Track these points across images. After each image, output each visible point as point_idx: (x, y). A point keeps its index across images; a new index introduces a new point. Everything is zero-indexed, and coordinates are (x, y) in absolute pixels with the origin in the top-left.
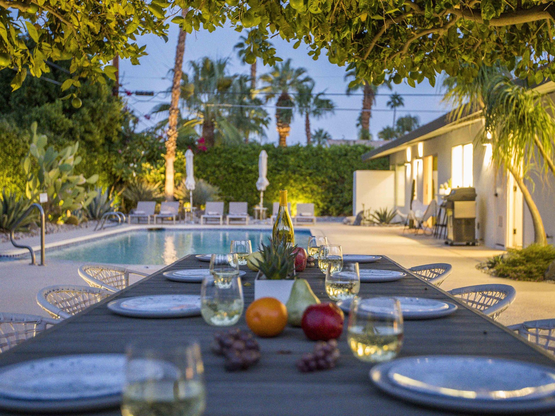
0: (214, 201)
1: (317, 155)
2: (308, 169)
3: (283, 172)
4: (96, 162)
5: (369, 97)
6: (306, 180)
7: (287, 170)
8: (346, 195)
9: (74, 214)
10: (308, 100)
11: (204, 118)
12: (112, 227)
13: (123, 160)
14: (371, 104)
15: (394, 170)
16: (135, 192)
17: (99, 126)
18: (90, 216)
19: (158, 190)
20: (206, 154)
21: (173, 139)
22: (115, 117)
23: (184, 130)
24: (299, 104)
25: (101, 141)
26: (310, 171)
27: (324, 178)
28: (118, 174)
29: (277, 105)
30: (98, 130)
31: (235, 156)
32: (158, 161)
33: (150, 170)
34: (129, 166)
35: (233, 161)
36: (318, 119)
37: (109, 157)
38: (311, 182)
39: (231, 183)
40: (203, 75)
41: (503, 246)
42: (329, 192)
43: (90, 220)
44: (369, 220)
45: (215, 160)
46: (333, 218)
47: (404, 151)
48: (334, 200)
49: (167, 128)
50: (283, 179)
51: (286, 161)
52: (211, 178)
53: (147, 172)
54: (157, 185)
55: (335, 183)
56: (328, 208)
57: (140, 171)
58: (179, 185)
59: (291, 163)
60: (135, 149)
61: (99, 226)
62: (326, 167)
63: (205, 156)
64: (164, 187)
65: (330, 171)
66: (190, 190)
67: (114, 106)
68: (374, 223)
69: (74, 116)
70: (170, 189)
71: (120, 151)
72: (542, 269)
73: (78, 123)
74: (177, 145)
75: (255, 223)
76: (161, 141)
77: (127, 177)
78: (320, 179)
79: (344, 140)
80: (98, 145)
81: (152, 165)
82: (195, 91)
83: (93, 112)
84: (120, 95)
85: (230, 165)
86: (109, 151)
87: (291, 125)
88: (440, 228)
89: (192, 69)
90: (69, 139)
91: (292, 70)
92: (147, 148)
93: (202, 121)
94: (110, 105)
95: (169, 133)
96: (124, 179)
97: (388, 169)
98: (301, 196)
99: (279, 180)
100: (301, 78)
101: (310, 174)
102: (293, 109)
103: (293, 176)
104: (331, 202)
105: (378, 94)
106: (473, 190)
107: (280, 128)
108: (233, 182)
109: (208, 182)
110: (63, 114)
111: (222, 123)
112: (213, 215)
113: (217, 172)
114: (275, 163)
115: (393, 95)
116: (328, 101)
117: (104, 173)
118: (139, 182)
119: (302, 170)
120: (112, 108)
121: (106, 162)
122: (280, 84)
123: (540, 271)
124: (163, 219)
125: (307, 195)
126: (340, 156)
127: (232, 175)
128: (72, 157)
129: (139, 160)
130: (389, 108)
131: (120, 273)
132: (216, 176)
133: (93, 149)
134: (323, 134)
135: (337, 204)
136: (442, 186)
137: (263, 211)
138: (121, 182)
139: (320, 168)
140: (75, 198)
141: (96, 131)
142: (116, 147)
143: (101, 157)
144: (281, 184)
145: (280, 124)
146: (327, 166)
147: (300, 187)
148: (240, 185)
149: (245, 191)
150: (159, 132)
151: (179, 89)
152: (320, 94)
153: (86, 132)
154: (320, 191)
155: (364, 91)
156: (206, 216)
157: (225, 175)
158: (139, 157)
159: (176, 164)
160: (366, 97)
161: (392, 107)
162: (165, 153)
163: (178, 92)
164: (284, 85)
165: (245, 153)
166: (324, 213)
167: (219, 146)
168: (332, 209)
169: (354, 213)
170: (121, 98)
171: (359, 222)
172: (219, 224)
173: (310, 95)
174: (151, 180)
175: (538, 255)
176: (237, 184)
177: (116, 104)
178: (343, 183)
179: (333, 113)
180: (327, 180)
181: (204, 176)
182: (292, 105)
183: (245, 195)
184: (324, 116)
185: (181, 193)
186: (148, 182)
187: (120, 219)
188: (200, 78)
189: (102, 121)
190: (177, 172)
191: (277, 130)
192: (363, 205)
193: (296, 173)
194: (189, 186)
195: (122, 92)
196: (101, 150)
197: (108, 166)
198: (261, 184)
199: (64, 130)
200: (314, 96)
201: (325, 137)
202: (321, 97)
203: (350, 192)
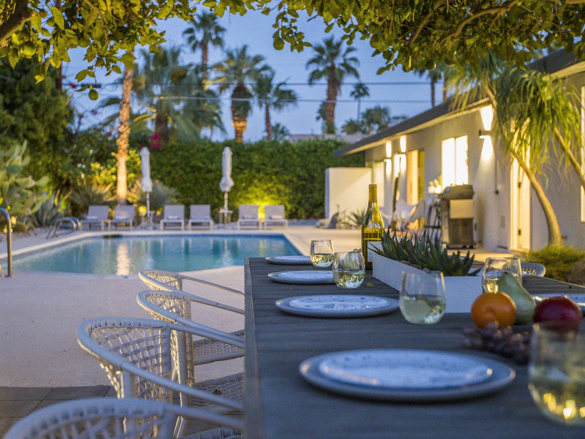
0: (173, 203)
1: (284, 151)
2: (273, 167)
3: (246, 171)
4: (40, 163)
5: (334, 87)
6: (271, 180)
7: (251, 169)
8: (316, 195)
9: (20, 220)
10: (268, 91)
11: (157, 112)
12: (66, 234)
13: (69, 160)
14: (336, 94)
15: (371, 167)
16: (84, 195)
17: (43, 122)
18: (36, 223)
19: (109, 193)
20: (161, 152)
21: (125, 136)
22: (61, 112)
23: (136, 125)
24: (258, 95)
25: (45, 140)
26: (276, 170)
27: (292, 177)
28: (65, 176)
29: (233, 96)
30: (42, 126)
31: (193, 155)
32: (108, 160)
33: (100, 171)
34: (76, 166)
35: (191, 159)
36: (279, 112)
37: (54, 157)
38: (277, 181)
39: (188, 184)
40: (155, 64)
41: (506, 248)
42: (297, 193)
43: (36, 227)
44: (344, 223)
45: (170, 159)
46: (302, 221)
47: (383, 146)
48: (303, 201)
49: (117, 124)
50: (246, 178)
51: (249, 159)
52: (166, 178)
53: (97, 173)
54: (108, 188)
55: (304, 182)
56: (297, 210)
57: (89, 171)
58: (133, 186)
59: (254, 161)
60: (83, 147)
61: (52, 233)
62: (293, 165)
63: (159, 154)
64: (116, 189)
65: (299, 169)
66: (146, 193)
67: (59, 100)
68: (351, 226)
69: (16, 112)
70: (122, 191)
71: (67, 151)
72: (563, 273)
73: (21, 119)
74: (129, 143)
75: (219, 228)
76: (110, 138)
77: (74, 179)
78: (287, 178)
79: (312, 135)
80: (42, 144)
81: (102, 165)
82: (146, 83)
83: (36, 107)
84: (64, 88)
85: (187, 165)
86: (54, 150)
87: (249, 119)
88: (431, 230)
89: (142, 58)
90: (11, 137)
91: (249, 58)
92: (96, 146)
93: (154, 116)
94: (54, 99)
95: (120, 130)
96: (71, 181)
97: (364, 166)
98: (266, 198)
99: (241, 179)
100: (259, 66)
101: (276, 173)
102: (251, 101)
103: (257, 175)
104: (299, 203)
105: (343, 84)
106: (470, 187)
107: (237, 123)
108: (191, 182)
109: (164, 184)
110: (4, 109)
111: (178, 118)
112: (173, 219)
113: (174, 172)
114: (238, 161)
115: (358, 84)
116: (290, 92)
117: (48, 174)
118: (88, 184)
119: (267, 168)
120: (56, 102)
121: (51, 164)
122: (235, 73)
123: (561, 275)
124: (116, 225)
125: (273, 196)
126: (309, 152)
127: (190, 175)
128: (20, 158)
129: (88, 160)
130: (353, 98)
131: (173, 279)
132: (173, 176)
133: (37, 148)
134: (280, 128)
135: (307, 206)
136: (431, 183)
137: (228, 214)
138: (68, 184)
139: (287, 165)
140: (23, 203)
141: (40, 128)
142: (62, 146)
143: (45, 158)
144: (244, 185)
145: (236, 118)
146: (296, 163)
147: (265, 187)
148: (198, 186)
149: (205, 193)
150: (107, 129)
151: (131, 80)
152: (280, 84)
153: (29, 129)
154: (287, 191)
155: (329, 81)
156: (165, 220)
157: (181, 176)
158: (87, 157)
159: (128, 164)
160: (331, 87)
161: (356, 97)
162: (116, 152)
163: (129, 84)
164: (239, 74)
165: (204, 150)
166: (292, 216)
167: (175, 144)
168: (301, 211)
169: (326, 215)
170: (66, 91)
171: (334, 224)
172: (180, 230)
173: (270, 86)
174: (101, 182)
175: (557, 257)
176: (195, 185)
177: (61, 98)
178: (312, 182)
179: (296, 105)
180: (295, 180)
181: (159, 176)
182: (250, 96)
183: (205, 197)
184: (285, 109)
185: (135, 196)
186: (98, 184)
187: (75, 225)
188: (152, 68)
189: (46, 117)
190: (130, 173)
191: (232, 124)
192: (338, 206)
193: (261, 172)
194: (146, 188)
195: (66, 85)
196: (45, 149)
197: (53, 166)
198: (225, 185)
199: (6, 128)
200: (275, 86)
201: (282, 132)
202: (282, 88)
203: (321, 192)
